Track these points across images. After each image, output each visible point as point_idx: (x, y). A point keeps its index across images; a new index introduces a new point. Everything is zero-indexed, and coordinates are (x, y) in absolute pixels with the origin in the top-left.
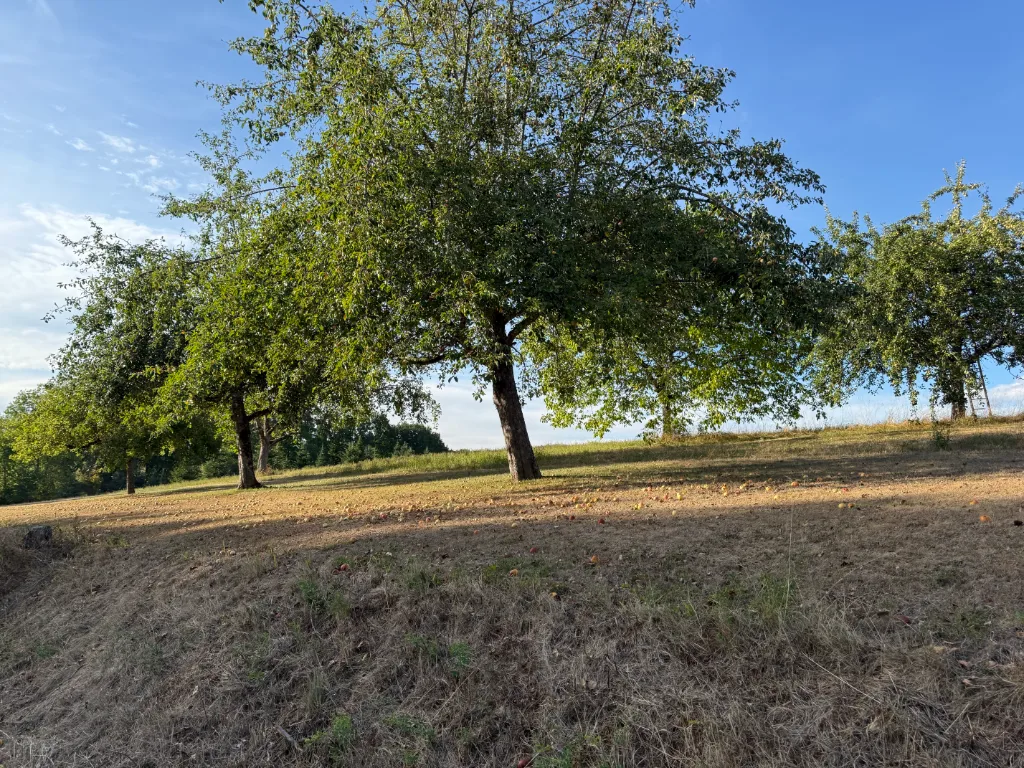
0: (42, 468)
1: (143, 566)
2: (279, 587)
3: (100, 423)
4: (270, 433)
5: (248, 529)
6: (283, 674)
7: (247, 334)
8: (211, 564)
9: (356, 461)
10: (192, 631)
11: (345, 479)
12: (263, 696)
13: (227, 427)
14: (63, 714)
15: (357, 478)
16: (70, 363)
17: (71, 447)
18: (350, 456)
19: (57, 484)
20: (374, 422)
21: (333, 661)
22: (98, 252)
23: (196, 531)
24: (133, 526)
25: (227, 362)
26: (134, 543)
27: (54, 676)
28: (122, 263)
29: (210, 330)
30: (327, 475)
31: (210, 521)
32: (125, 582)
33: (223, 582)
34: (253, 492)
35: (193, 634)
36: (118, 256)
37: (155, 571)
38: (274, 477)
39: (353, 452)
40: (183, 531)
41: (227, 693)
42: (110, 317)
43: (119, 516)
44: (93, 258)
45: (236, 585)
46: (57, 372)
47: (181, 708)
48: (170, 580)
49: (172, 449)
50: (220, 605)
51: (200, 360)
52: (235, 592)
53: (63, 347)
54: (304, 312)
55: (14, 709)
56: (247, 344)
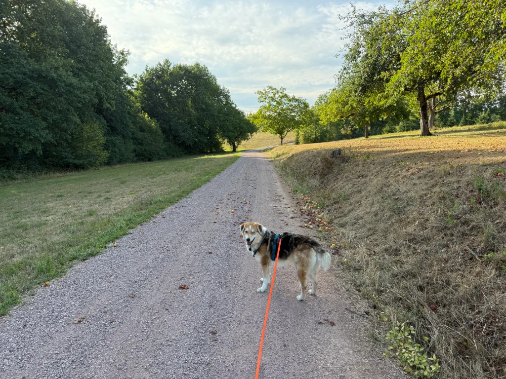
0: (329, 128)
1: (382, 168)
2: (458, 182)
3: (355, 105)
4: (435, 107)
5: (433, 154)
6: (466, 223)
7: (435, 49)
8: (417, 169)
9: (487, 123)
10: (411, 197)
11: (482, 132)
12: (455, 231)
13: (414, 105)
14: (355, 223)
15: (490, 131)
16: (342, 78)
17: (342, 117)
18: (481, 120)
19: (334, 135)
20: (498, 100)
21: (498, 221)
22: (354, 19)
23: (405, 154)
24: (373, 151)
25: (423, 66)
26: (375, 158)
27: (350, 208)
28: (365, 23)
29: (414, 50)
30: (469, 130)
31: (411, 150)
32: (375, 174)
33: (425, 177)
34: (429, 137)
35: (412, 199)
36: (363, 20)
37: (389, 170)
38: (437, 131)
39: (484, 118)
40: (398, 154)
41: (434, 227)
42: (359, 52)
43: (366, 147)
44: (352, 24)
45: (432, 179)
46: (337, 82)
47: (410, 229)
48: (397, 174)
49: (385, 118)
50: (425, 187)
51: (408, 66)
52: (433, 182)
53: (340, 70)
54: (471, 29)
55: (336, 218)
56: (434, 54)
